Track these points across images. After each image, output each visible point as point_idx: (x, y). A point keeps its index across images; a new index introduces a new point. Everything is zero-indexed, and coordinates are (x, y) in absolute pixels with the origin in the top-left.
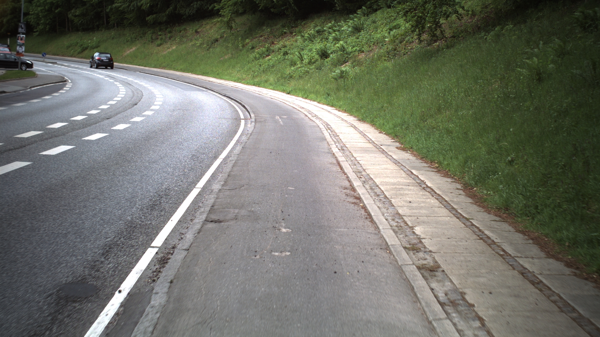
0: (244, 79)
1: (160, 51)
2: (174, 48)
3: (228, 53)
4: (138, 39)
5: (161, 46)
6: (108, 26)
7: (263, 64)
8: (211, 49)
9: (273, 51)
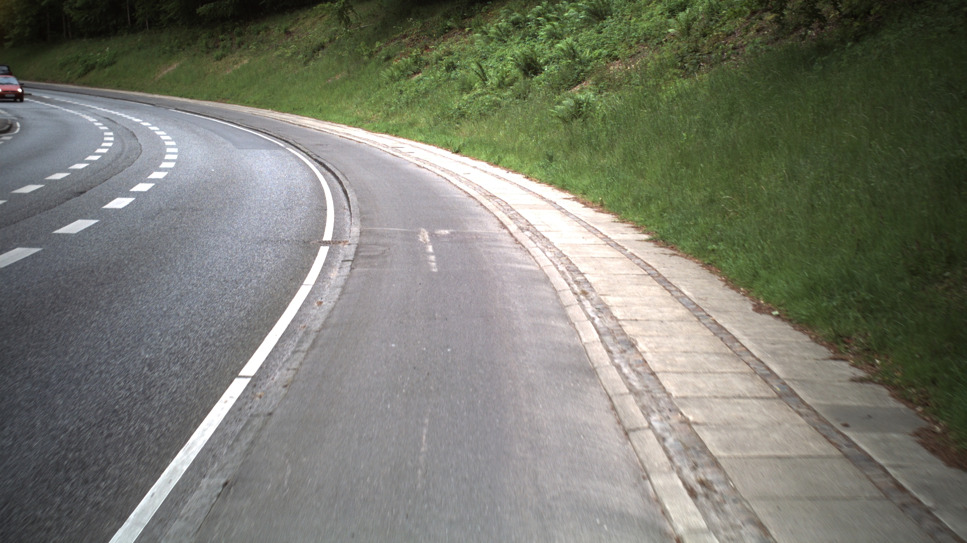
0: (369, 121)
1: (221, 69)
2: (246, 62)
3: (342, 70)
4: (184, 50)
5: (223, 61)
6: (134, 28)
7: (406, 90)
8: (311, 63)
9: (427, 64)
